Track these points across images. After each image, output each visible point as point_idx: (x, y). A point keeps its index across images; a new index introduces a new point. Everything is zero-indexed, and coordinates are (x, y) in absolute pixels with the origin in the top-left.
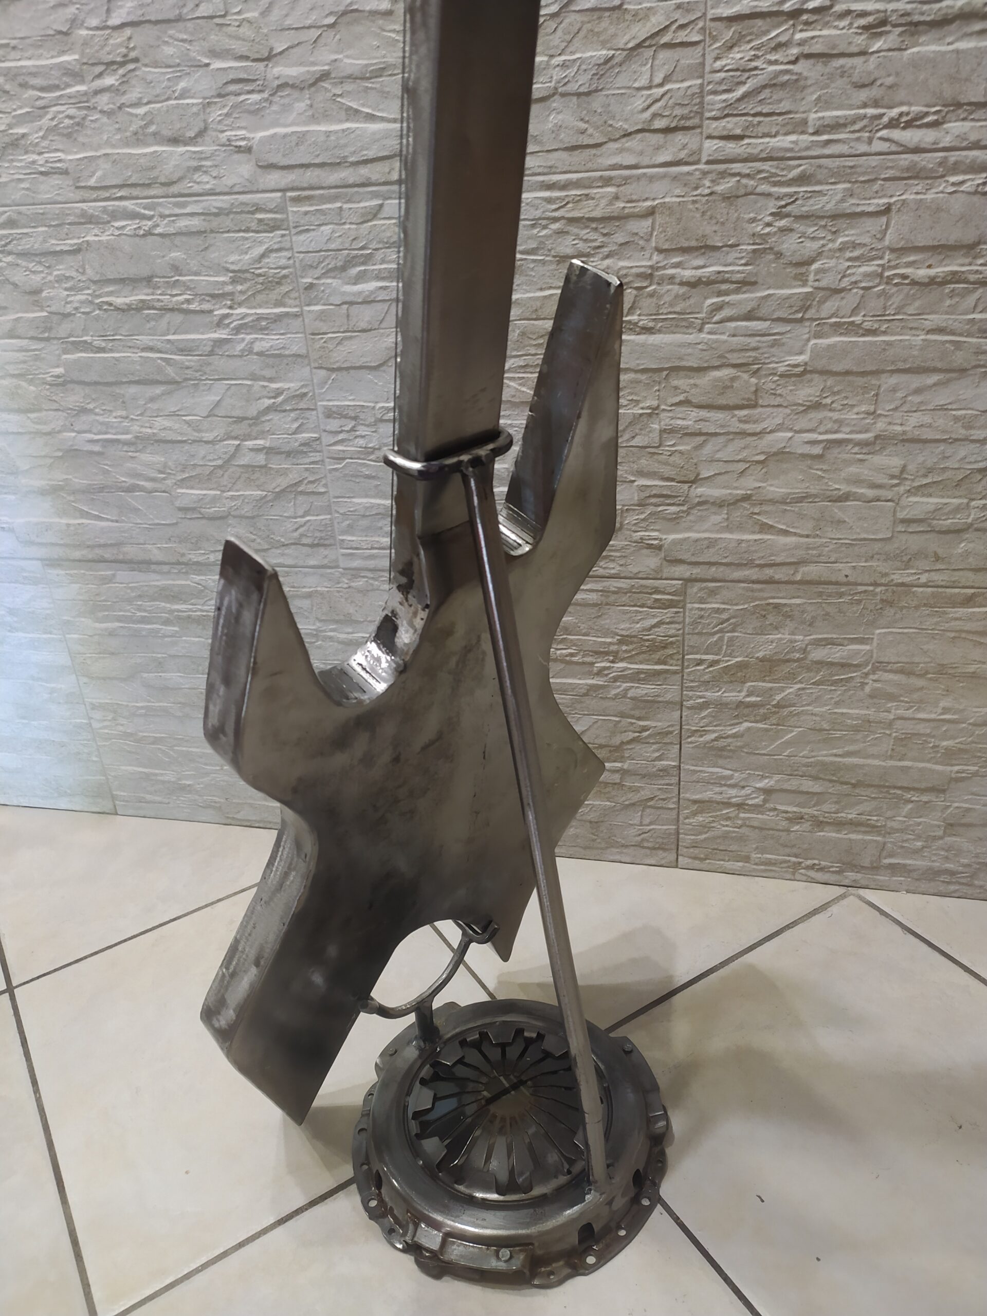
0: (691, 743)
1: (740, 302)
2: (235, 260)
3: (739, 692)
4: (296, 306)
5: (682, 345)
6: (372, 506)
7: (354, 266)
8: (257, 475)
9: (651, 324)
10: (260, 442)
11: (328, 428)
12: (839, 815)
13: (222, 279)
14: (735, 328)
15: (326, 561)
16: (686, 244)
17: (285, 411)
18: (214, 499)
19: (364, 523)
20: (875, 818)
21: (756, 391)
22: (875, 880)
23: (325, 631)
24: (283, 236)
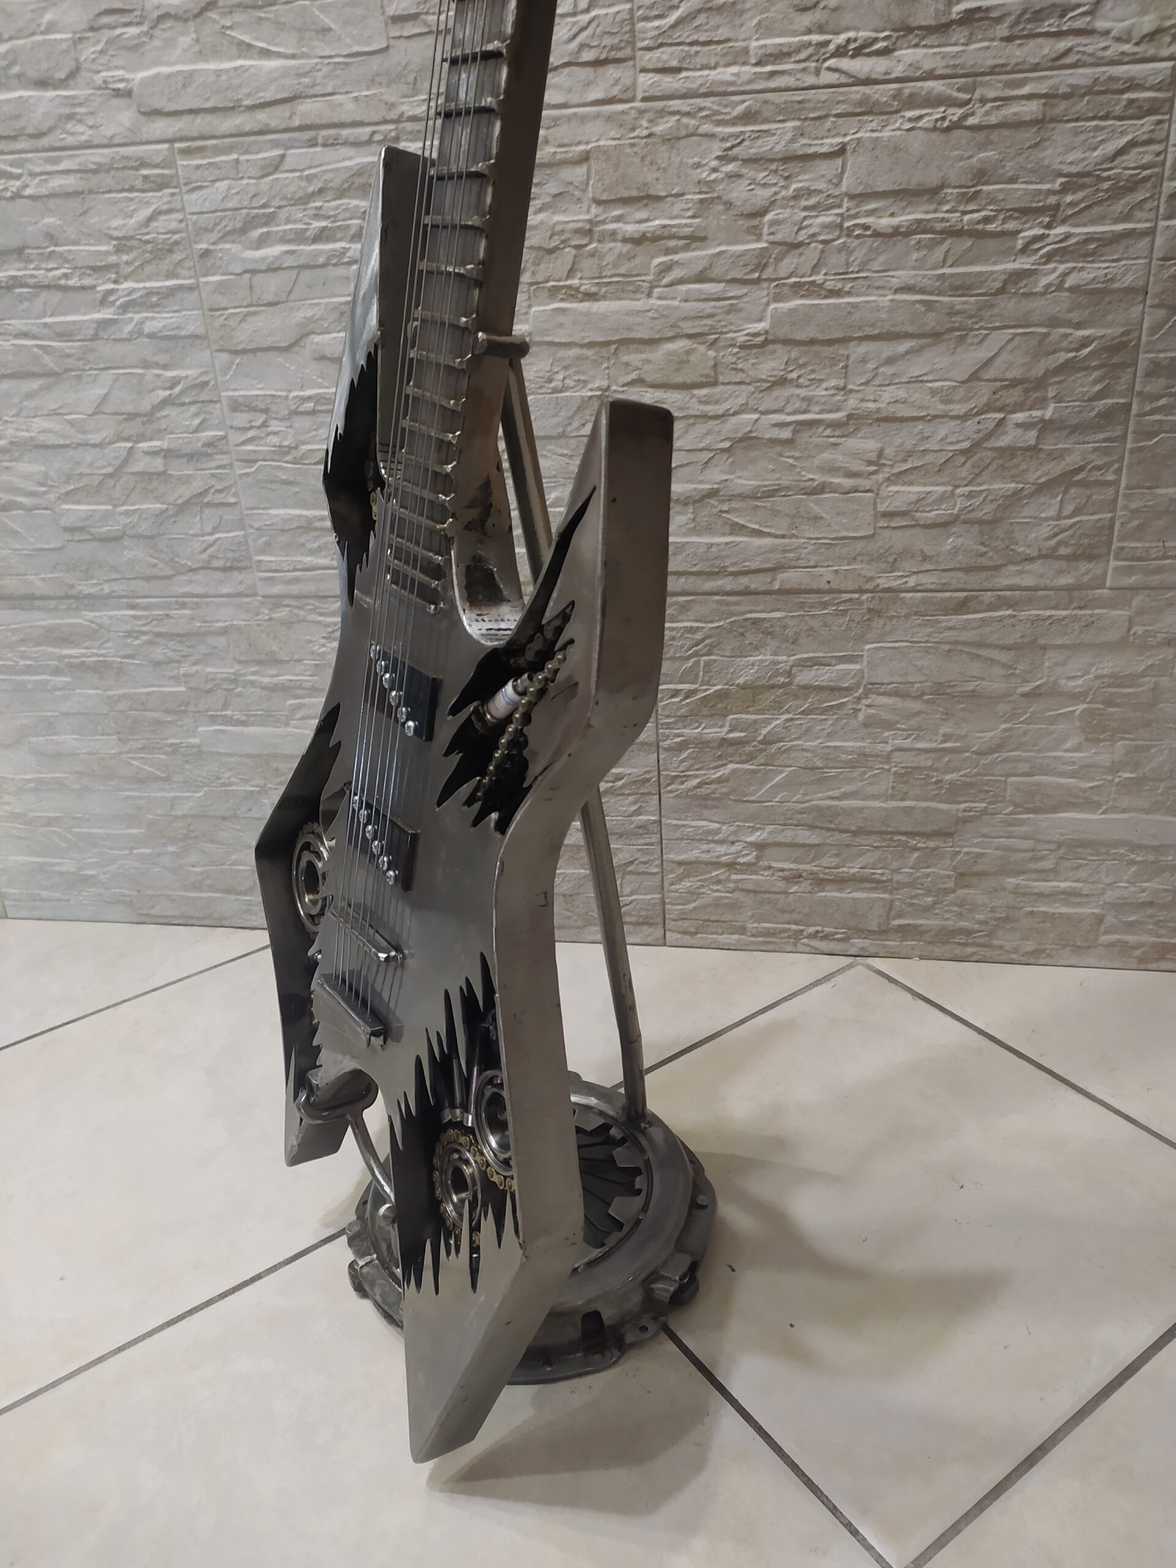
0: (671, 791)
1: (690, 261)
2: (119, 225)
3: (721, 727)
4: (190, 278)
5: (630, 313)
6: (292, 518)
7: (256, 227)
8: (155, 484)
9: (594, 289)
10: (156, 443)
11: (235, 424)
12: (841, 870)
13: (104, 248)
14: (687, 291)
15: (241, 588)
16: (626, 194)
17: (183, 404)
18: (106, 516)
19: (284, 539)
20: (880, 871)
21: (715, 366)
22: (884, 946)
23: (245, 675)
24: (173, 195)
